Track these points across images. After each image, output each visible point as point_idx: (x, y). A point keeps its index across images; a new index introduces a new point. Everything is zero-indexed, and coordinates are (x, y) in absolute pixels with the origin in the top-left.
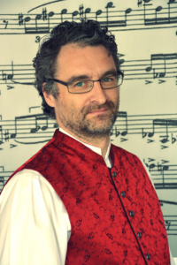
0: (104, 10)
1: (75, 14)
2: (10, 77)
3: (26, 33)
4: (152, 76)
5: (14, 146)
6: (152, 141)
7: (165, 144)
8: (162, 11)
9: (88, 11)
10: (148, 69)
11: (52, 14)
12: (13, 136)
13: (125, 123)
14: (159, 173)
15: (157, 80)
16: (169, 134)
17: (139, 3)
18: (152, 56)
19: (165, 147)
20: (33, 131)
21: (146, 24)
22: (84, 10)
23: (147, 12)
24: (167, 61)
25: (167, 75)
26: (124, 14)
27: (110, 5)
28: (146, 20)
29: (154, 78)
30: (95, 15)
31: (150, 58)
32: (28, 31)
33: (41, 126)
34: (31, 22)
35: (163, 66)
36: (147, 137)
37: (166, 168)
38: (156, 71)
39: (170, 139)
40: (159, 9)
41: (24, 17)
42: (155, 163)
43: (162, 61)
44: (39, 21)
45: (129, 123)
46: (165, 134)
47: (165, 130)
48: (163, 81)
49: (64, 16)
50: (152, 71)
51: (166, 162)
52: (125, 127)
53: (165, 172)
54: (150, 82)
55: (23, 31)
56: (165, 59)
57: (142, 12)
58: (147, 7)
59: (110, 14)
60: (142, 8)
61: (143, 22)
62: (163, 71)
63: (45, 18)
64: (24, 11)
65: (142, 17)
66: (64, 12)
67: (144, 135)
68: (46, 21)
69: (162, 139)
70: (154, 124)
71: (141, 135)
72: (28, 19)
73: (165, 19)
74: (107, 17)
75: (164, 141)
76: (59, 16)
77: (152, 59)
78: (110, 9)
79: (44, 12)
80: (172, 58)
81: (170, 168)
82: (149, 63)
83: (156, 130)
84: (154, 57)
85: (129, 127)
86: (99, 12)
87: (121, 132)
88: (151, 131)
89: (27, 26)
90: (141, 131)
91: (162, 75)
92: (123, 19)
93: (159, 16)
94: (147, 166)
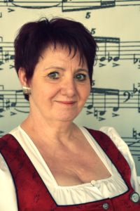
13: (117, 49)
36: (138, 63)
45: (121, 49)
52: (117, 53)
71: (133, 61)
85: (121, 53)
87: (113, 57)
90: (132, 57)
94: (137, 90)
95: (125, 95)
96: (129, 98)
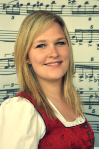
0: (50, 5)
1: (34, 6)
3: (7, 14)
4: (75, 41)
7: (82, 79)
8: (81, 8)
9: (42, 4)
10: (73, 37)
11: (22, 5)
16: (84, 73)
17: (69, 3)
18: (76, 30)
19: (82, 81)
20: (6, 68)
21: (72, 14)
22: (39, 4)
23: (73, 8)
24: (84, 34)
25: (83, 41)
26: (61, 7)
27: (53, 2)
28: (73, 12)
29: (77, 42)
30: (45, 7)
31: (74, 31)
32: (8, 13)
33: (11, 65)
34: (10, 8)
35: (81, 36)
37: (82, 93)
38: (78, 38)
39: (84, 76)
40: (80, 6)
41: (6, 6)
43: (81, 33)
44: (14, 8)
46: (82, 73)
47: (82, 71)
48: (81, 44)
49: (28, 6)
50: (75, 38)
51: (82, 89)
53: (81, 95)
54: (74, 44)
55: (5, 13)
56: (82, 32)
57: (71, 8)
58: (73, 5)
59: (53, 7)
60: (71, 5)
61: (71, 12)
62: (81, 39)
63: (18, 7)
64: (7, 2)
65: (71, 10)
66: (29, 4)
68: (18, 9)
69: (80, 76)
70: (76, 67)
72: (8, 7)
73: (83, 12)
74: (52, 9)
76: (26, 6)
77: (76, 32)
78: (53, 5)
79: (18, 4)
80: (87, 32)
81: (84, 93)
82: (74, 34)
83: (76, 71)
84: (77, 31)
86: (47, 6)
89: (8, 10)
91: (81, 41)
92: (60, 10)
93: (79, 10)
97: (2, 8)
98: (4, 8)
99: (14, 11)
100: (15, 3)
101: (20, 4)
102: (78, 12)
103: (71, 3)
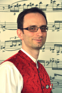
1: (28, 5)
2: (4, 27)
5: (4, 51)
6: (53, 52)
8: (59, 6)
9: (33, 5)
10: (53, 26)
12: (4, 48)
14: (56, 64)
15: (56, 30)
16: (60, 50)
17: (51, 3)
18: (55, 21)
19: (58, 54)
20: (11, 46)
21: (53, 10)
22: (31, 4)
23: (54, 6)
25: (60, 28)
26: (46, 6)
27: (41, 3)
29: (56, 29)
30: (35, 6)
31: (54, 22)
35: (59, 25)
36: (52, 51)
37: (58, 62)
38: (56, 27)
39: (60, 51)
40: (58, 5)
41: (10, 6)
42: (54, 60)
46: (58, 50)
47: (59, 48)
51: (58, 60)
53: (58, 64)
54: (54, 31)
55: (10, 11)
56: (59, 23)
57: (52, 6)
58: (54, 4)
59: (40, 6)
60: (52, 4)
63: (17, 7)
64: (10, 4)
65: (52, 8)
66: (24, 5)
67: (51, 49)
70: (55, 46)
72: (12, 7)
73: (60, 8)
75: (58, 52)
77: (55, 23)
81: (60, 62)
83: (55, 48)
84: (56, 22)
85: (45, 46)
86: (37, 5)
87: (43, 48)
88: (53, 48)
89: (11, 9)
91: (58, 28)
92: (45, 8)
94: (51, 61)
95: (47, 63)
96: (48, 64)
97: (8, 8)
98: (9, 8)
99: (15, 9)
100: (16, 4)
101: (19, 5)
102: (57, 8)
103: (53, 3)
